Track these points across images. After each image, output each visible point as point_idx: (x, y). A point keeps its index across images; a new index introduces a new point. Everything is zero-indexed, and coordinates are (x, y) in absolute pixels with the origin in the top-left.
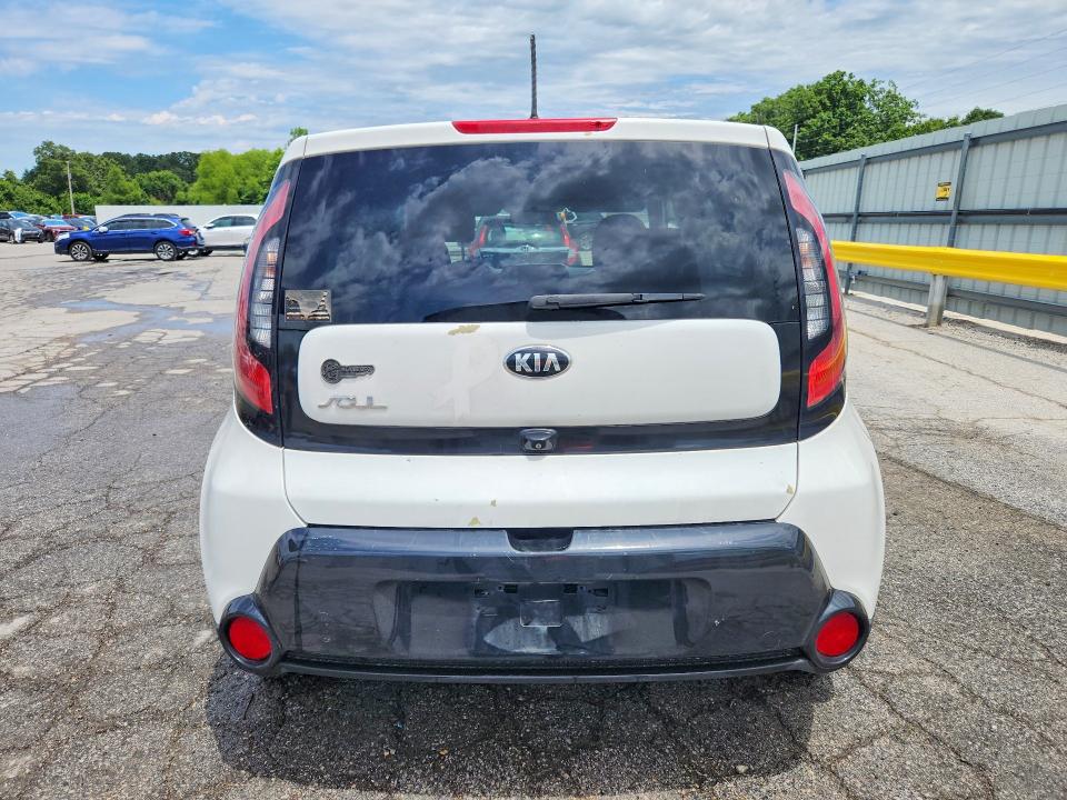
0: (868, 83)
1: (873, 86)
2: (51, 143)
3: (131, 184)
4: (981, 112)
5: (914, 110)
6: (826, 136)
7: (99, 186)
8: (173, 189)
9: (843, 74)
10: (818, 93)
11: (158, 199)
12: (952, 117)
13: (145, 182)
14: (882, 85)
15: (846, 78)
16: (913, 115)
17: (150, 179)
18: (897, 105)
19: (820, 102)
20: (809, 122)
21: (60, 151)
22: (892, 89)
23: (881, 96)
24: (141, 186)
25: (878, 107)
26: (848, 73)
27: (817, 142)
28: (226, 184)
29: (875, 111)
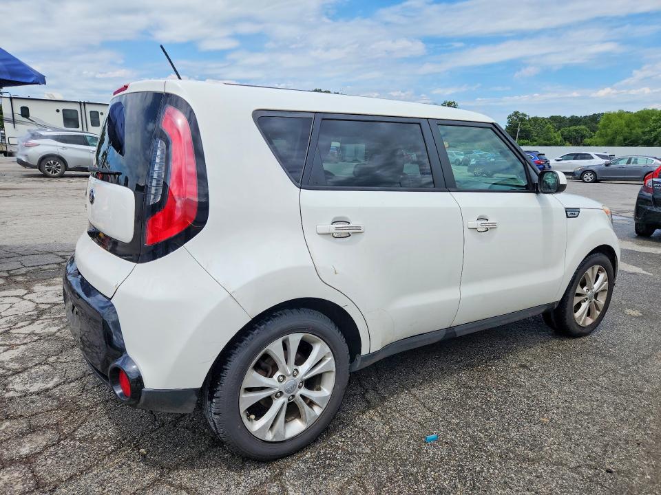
2: (518, 112)
3: (556, 135)
7: (537, 136)
8: (583, 137)
11: (571, 143)
13: (566, 133)
17: (569, 131)
21: (521, 116)
24: (562, 135)
28: (616, 133)
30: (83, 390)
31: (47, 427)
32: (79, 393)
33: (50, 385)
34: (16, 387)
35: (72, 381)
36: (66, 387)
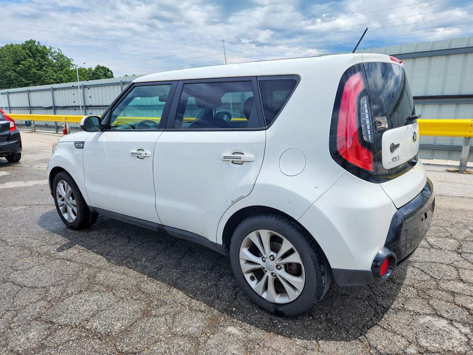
0: (48, 47)
1: (50, 49)
4: (101, 67)
5: (72, 62)
6: (34, 70)
9: (34, 42)
10: (24, 49)
12: (89, 67)
14: (55, 50)
15: (36, 44)
16: (73, 65)
18: (64, 59)
19: (27, 53)
20: (23, 62)
22: (60, 52)
23: (55, 54)
25: (55, 59)
26: (37, 42)
27: (30, 72)
29: (55, 61)
30: (407, 299)
31: (443, 290)
32: (412, 299)
33: (428, 318)
34: (458, 336)
35: (410, 311)
36: (417, 309)
